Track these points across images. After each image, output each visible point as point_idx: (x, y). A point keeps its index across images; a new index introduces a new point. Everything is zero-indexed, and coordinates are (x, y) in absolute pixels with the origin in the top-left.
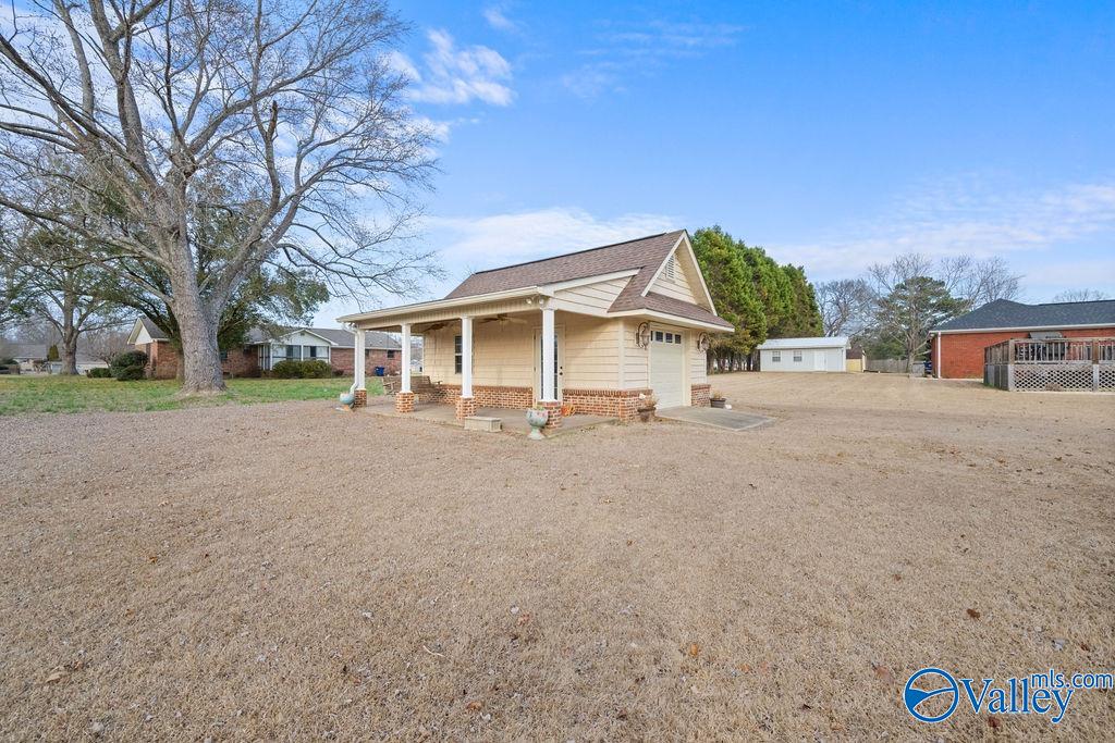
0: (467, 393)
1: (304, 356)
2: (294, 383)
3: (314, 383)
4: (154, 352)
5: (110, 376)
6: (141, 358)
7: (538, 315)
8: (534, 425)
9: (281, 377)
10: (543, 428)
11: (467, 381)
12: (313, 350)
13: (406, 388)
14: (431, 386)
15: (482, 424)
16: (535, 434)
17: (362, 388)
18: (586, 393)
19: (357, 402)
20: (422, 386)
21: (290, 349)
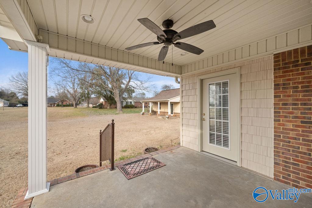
0: (159, 113)
1: (129, 104)
2: (129, 110)
3: (132, 109)
4: (104, 103)
5: (96, 108)
6: (102, 104)
7: (168, 103)
8: (167, 118)
9: (125, 108)
10: (168, 118)
11: (159, 110)
12: (131, 102)
13: (150, 112)
14: (154, 111)
15: (160, 117)
16: (167, 119)
17: (144, 112)
18: (177, 113)
19: (143, 114)
20: (153, 111)
21: (127, 102)
